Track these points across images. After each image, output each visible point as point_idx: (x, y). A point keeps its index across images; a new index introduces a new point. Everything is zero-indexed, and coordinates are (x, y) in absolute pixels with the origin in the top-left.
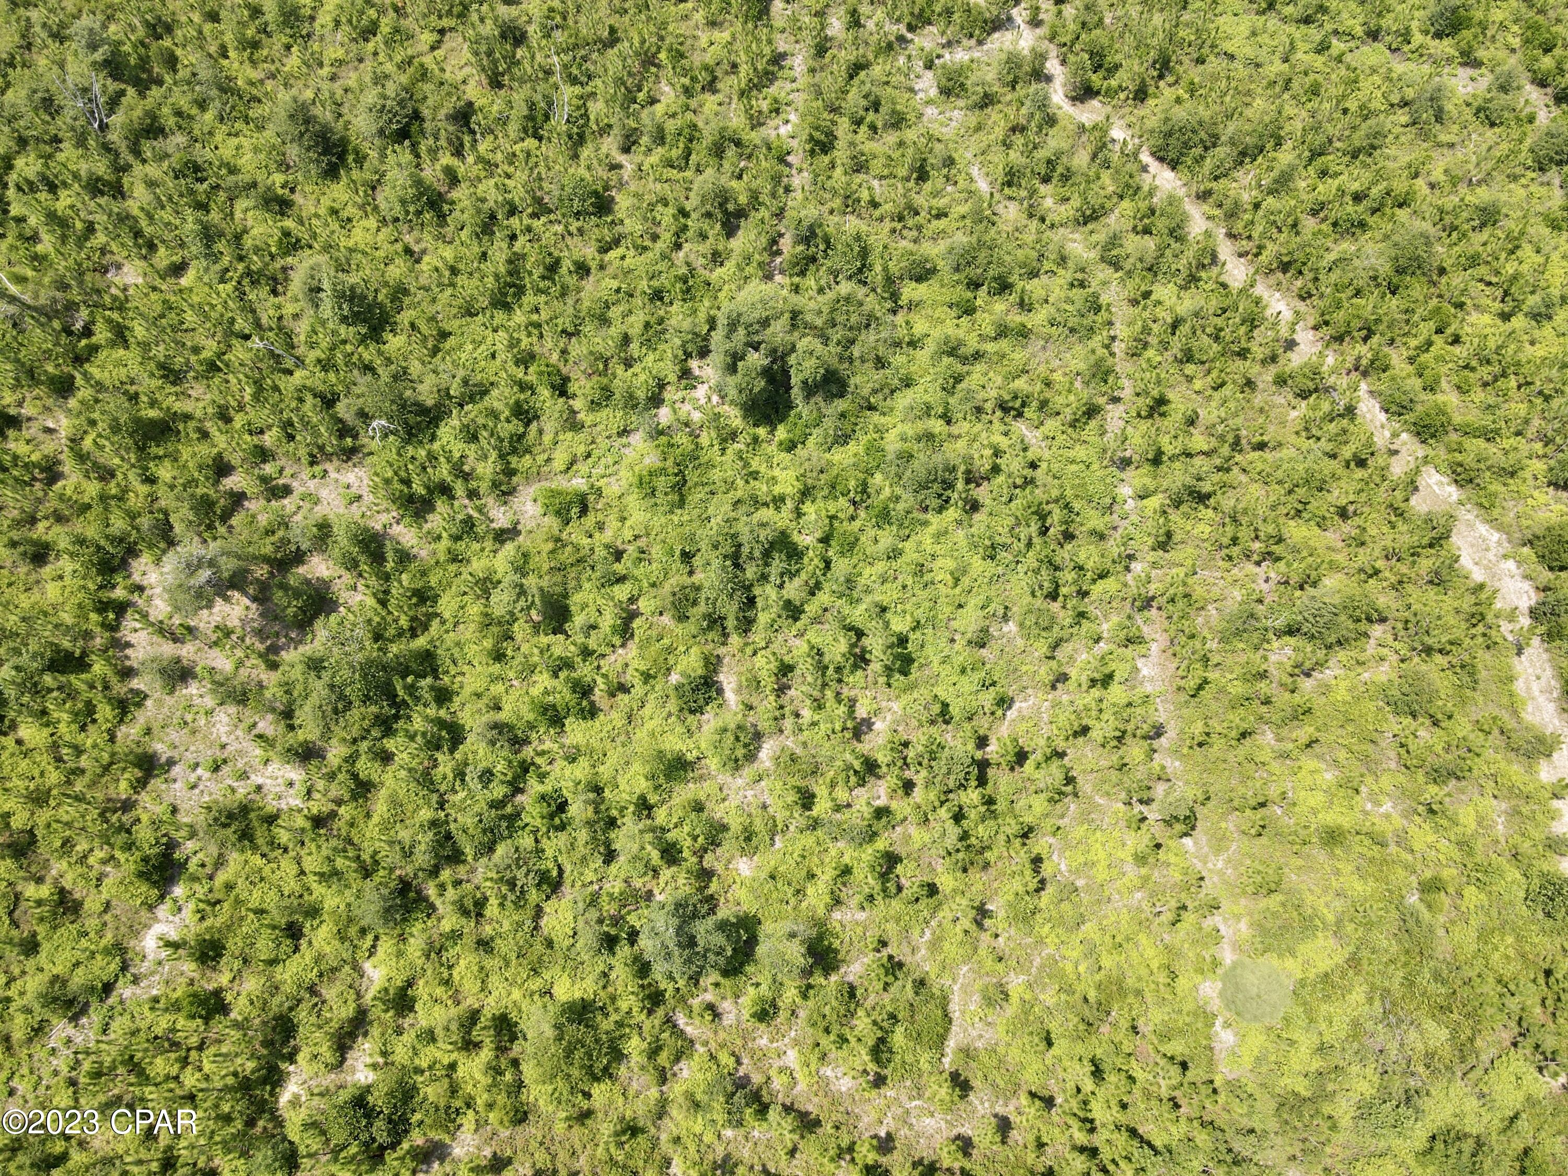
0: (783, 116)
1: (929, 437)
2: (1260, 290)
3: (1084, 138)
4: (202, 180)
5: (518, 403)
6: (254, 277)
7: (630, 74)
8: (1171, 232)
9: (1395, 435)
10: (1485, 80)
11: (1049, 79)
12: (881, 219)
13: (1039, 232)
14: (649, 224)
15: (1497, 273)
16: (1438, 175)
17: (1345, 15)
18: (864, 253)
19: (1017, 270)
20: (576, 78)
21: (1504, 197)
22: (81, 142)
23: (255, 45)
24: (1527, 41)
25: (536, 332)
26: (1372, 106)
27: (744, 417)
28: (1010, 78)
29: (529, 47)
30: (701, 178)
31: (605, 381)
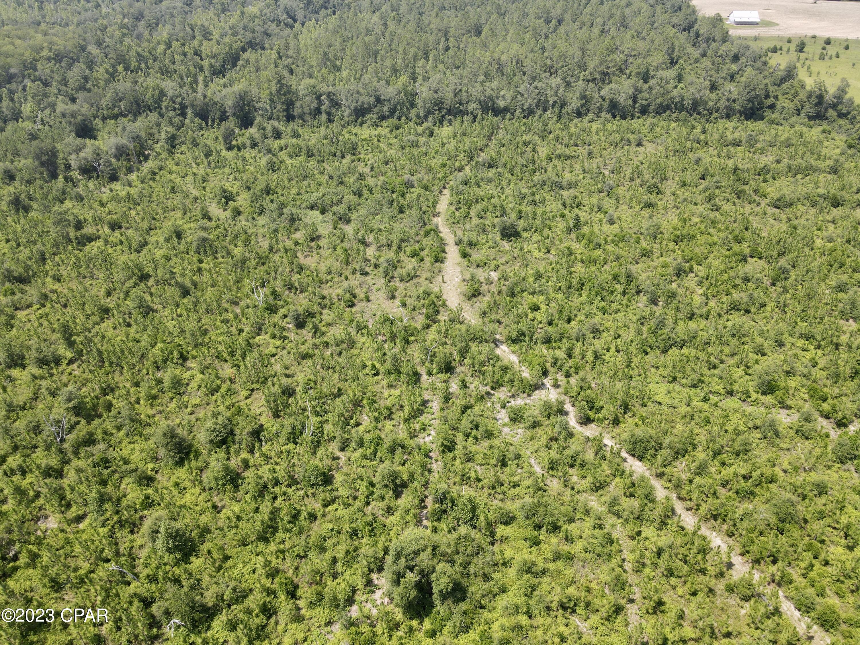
0: (428, 432)
1: (519, 627)
2: (704, 531)
3: (590, 444)
4: (107, 468)
5: (264, 604)
6: (121, 524)
7: (347, 411)
8: (646, 497)
9: (809, 627)
10: (796, 416)
11: (567, 413)
12: (482, 488)
13: (572, 496)
14: (353, 491)
15: (838, 522)
16: (786, 465)
17: (713, 384)
18: (474, 509)
19: (562, 519)
20: (318, 413)
21: (826, 478)
22: (48, 448)
23: (155, 397)
24: (812, 396)
25: (281, 556)
26: (740, 428)
27: (404, 614)
28: (547, 413)
29: (295, 398)
30: (382, 466)
31: (320, 588)
